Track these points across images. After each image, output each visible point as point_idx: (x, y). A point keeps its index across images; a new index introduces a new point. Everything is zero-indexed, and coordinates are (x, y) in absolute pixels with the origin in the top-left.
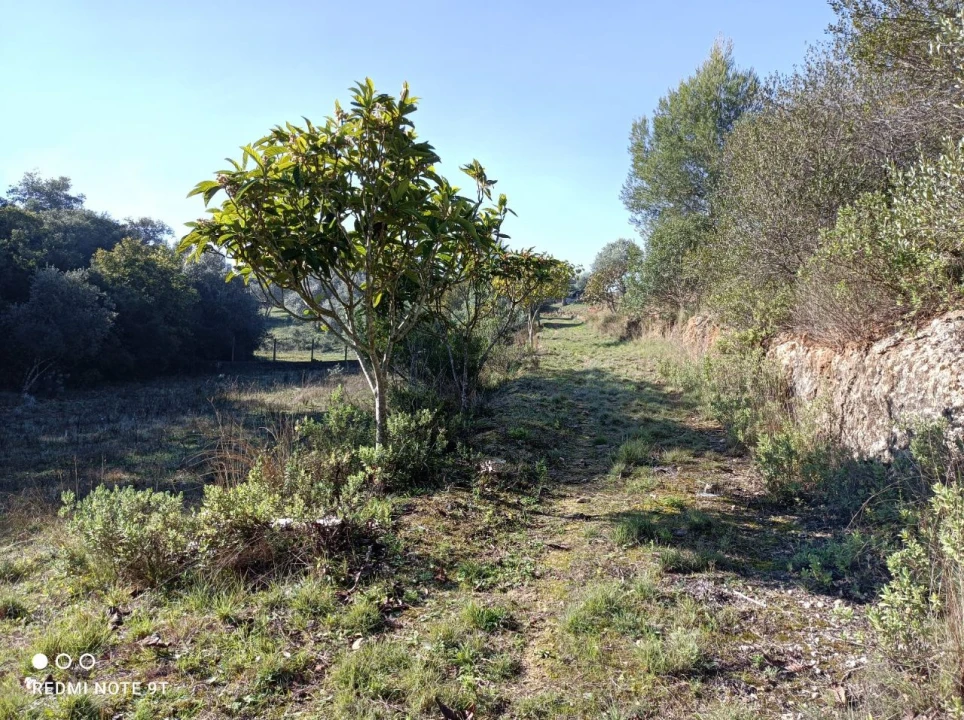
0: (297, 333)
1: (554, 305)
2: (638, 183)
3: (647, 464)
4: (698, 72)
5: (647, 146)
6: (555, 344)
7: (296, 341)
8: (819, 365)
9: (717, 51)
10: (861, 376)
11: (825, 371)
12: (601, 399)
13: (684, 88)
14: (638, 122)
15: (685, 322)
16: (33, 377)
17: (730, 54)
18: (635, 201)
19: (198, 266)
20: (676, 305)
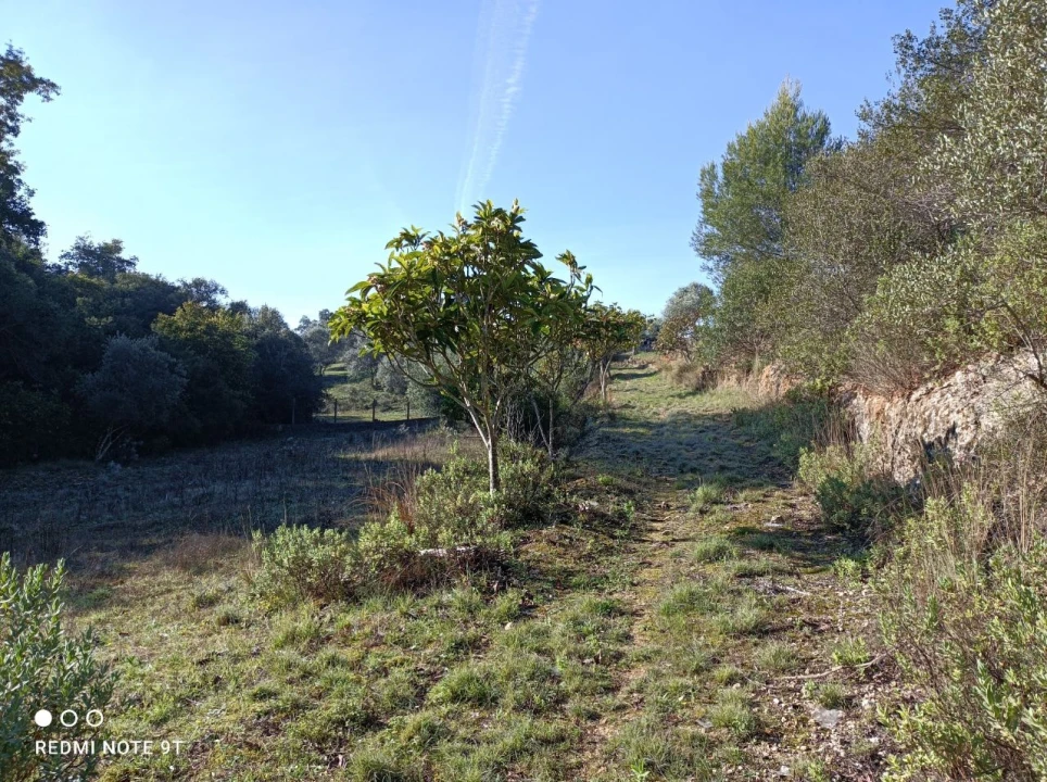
0: (354, 392)
1: (623, 354)
2: (708, 229)
3: (722, 503)
4: (766, 115)
5: (716, 191)
6: (630, 396)
7: (353, 400)
8: (875, 411)
9: (785, 94)
10: (905, 420)
11: (881, 417)
12: (679, 449)
13: (753, 132)
14: (707, 167)
15: (760, 371)
16: (105, 445)
17: (798, 95)
18: (706, 248)
19: (256, 326)
20: (752, 353)
